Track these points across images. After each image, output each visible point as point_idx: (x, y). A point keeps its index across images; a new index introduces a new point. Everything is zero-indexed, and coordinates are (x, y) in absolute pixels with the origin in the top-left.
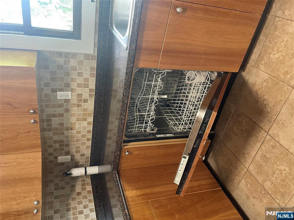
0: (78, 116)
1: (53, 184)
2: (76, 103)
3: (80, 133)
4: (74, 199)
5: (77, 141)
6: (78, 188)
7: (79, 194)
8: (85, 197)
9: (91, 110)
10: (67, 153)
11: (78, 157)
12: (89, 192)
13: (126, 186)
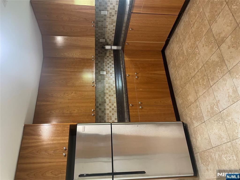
0: (109, 22)
1: (98, 51)
2: (109, 16)
3: (110, 30)
4: (106, 58)
5: (108, 33)
6: (108, 54)
7: (108, 57)
8: (110, 58)
9: (115, 20)
10: (104, 38)
11: (108, 40)
12: (112, 57)
13: (125, 56)
